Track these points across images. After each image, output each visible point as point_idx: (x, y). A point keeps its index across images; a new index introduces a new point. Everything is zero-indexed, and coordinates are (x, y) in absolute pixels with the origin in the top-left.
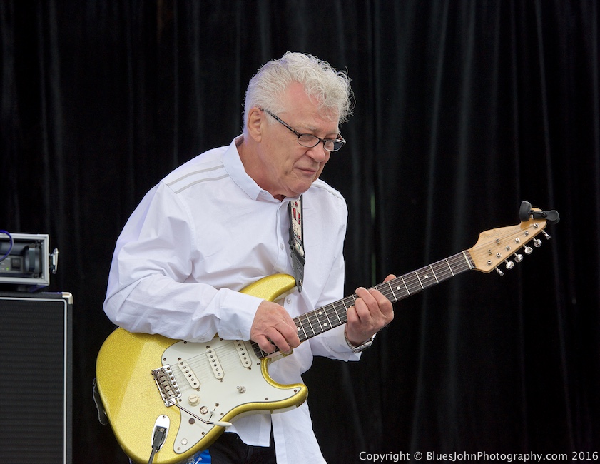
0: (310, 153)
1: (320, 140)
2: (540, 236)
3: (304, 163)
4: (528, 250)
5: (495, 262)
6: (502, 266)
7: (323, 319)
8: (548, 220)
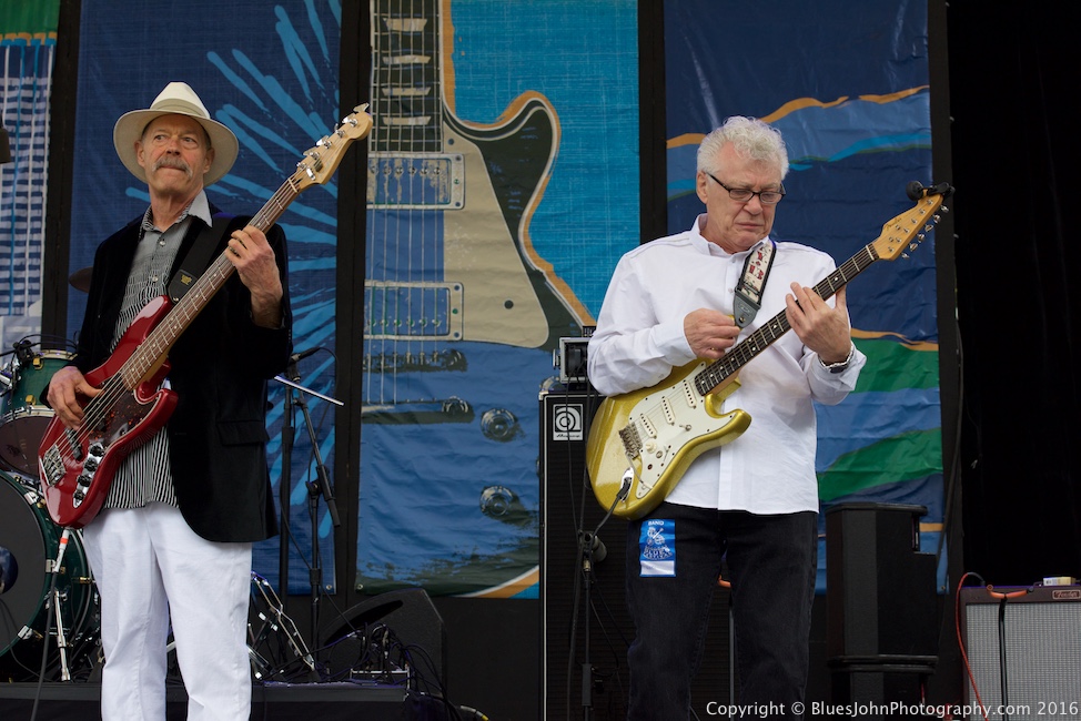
0: (746, 208)
1: (754, 194)
2: (938, 211)
3: (743, 218)
4: (928, 228)
5: (896, 248)
6: (906, 249)
7: (752, 344)
8: (941, 194)
